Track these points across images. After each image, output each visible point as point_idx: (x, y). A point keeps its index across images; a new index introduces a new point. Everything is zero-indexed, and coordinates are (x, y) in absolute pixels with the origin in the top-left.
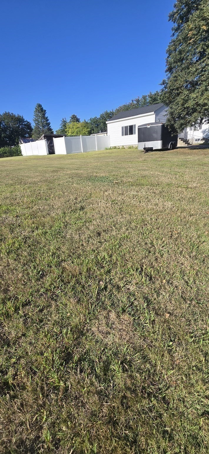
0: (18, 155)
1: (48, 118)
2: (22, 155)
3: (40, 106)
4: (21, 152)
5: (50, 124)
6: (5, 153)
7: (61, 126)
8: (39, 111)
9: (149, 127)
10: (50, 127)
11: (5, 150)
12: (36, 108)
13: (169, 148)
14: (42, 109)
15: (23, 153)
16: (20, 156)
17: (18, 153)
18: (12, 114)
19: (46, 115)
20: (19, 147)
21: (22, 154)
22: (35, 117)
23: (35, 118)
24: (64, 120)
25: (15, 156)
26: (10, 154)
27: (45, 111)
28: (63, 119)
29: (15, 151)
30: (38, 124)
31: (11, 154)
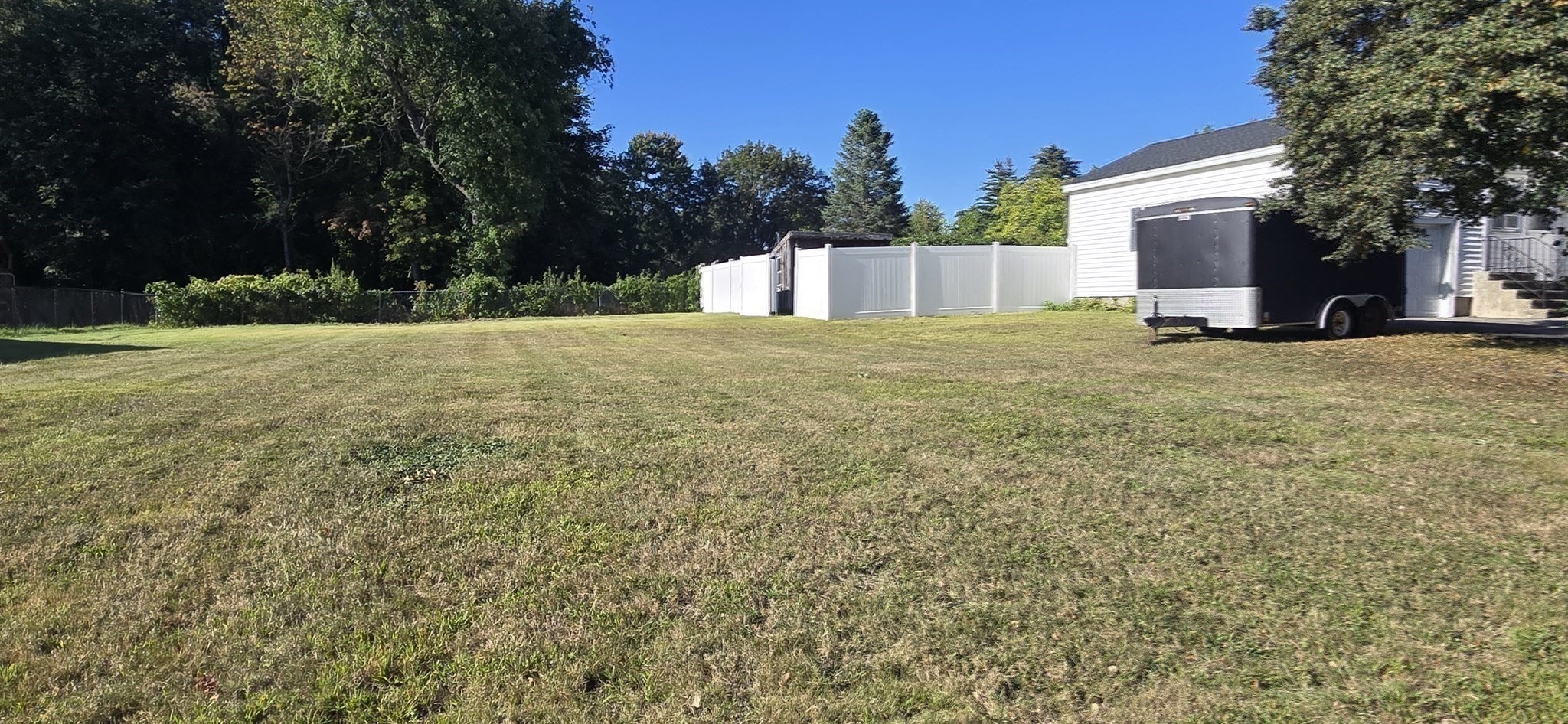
0: (684, 310)
1: (897, 165)
2: (698, 309)
3: (869, 118)
4: (698, 298)
5: (903, 187)
6: (636, 297)
7: (984, 194)
8: (861, 137)
9: (1184, 217)
10: (900, 197)
11: (636, 286)
12: (850, 128)
13: (1322, 325)
14: (875, 132)
15: (705, 302)
16: (689, 311)
17: (688, 300)
18: (771, 148)
19: (890, 153)
20: (697, 277)
21: (702, 306)
22: (841, 160)
23: (841, 165)
24: (1005, 167)
25: (671, 312)
26: (653, 304)
27: (888, 136)
28: (999, 165)
29: (676, 293)
30: (848, 187)
31: (658, 303)
